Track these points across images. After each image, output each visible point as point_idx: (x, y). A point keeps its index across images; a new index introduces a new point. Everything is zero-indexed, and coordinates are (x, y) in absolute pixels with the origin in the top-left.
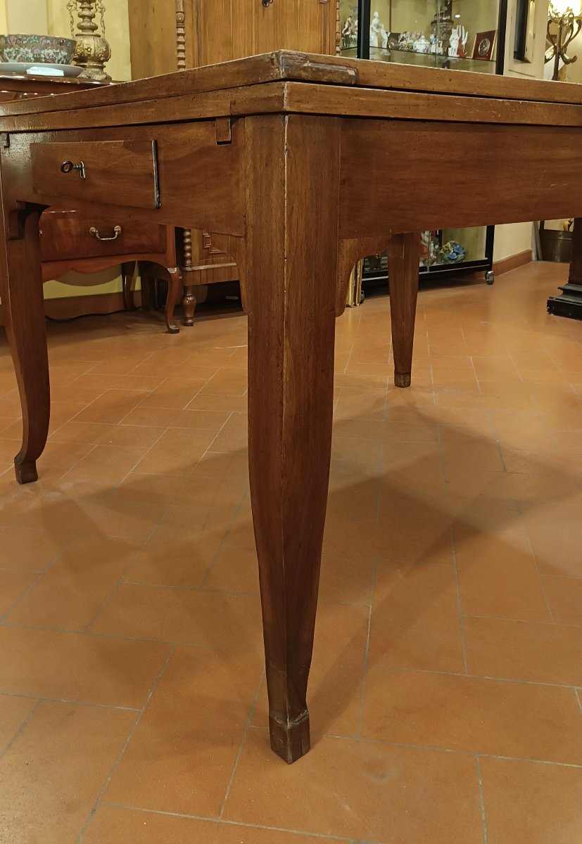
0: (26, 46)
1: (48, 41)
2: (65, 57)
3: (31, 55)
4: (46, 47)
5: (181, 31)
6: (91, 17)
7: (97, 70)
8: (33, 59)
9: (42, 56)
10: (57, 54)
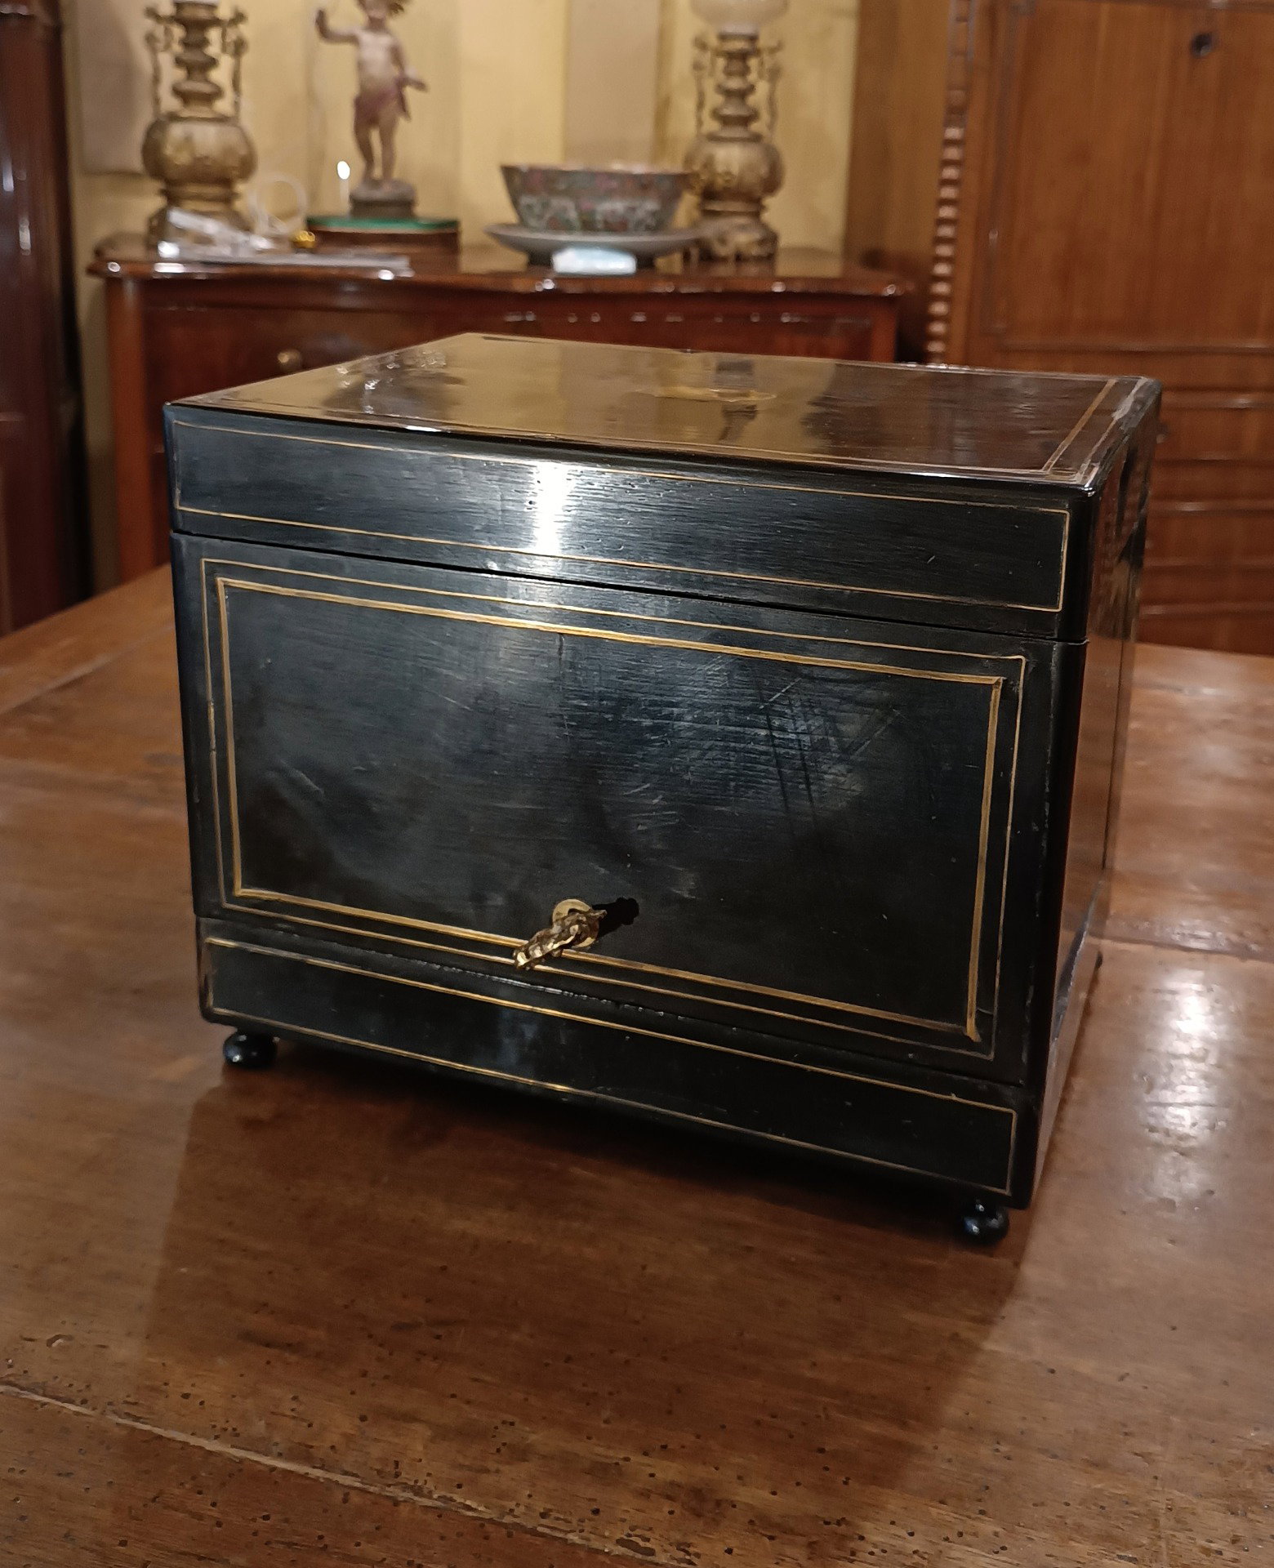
0: (566, 193)
1: (614, 184)
2: (653, 214)
3: (573, 215)
4: (609, 194)
5: (953, 133)
6: (742, 95)
7: (742, 220)
8: (577, 224)
9: (599, 217)
10: (633, 209)
